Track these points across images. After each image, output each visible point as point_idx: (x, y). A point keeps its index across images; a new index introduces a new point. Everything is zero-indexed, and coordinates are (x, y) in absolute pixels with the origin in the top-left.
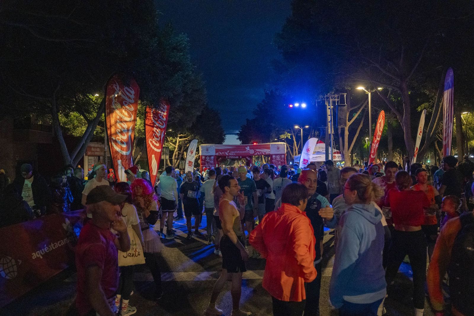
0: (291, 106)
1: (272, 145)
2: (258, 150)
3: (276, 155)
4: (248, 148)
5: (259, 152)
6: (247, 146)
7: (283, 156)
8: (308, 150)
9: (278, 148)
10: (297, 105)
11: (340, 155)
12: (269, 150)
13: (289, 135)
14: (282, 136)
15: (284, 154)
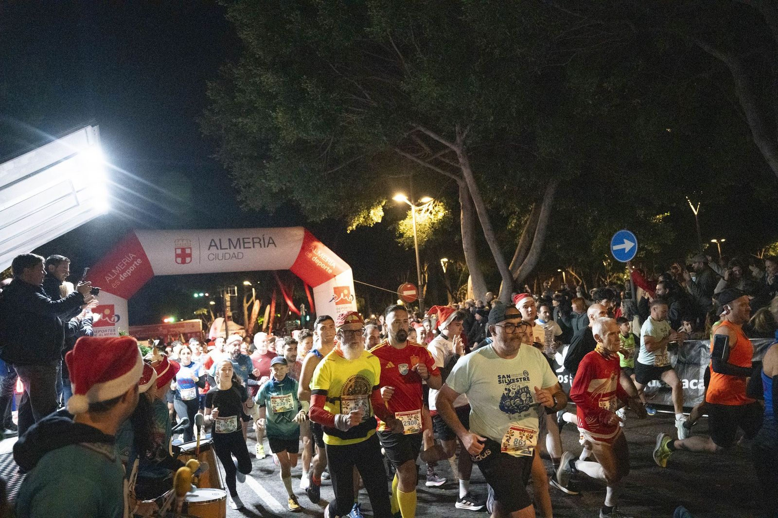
0: (196, 295)
1: (187, 323)
2: (172, 330)
3: (190, 333)
4: (161, 329)
5: (173, 331)
6: (159, 326)
7: (198, 334)
8: (215, 329)
9: (193, 326)
10: (201, 295)
11: (244, 331)
12: (183, 329)
13: (205, 311)
14: (199, 312)
15: (200, 332)
